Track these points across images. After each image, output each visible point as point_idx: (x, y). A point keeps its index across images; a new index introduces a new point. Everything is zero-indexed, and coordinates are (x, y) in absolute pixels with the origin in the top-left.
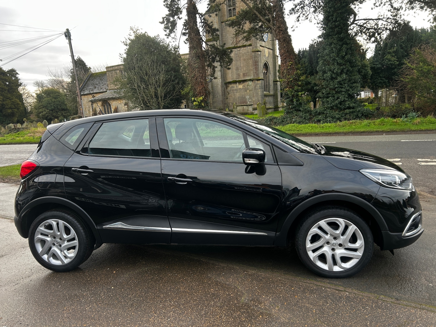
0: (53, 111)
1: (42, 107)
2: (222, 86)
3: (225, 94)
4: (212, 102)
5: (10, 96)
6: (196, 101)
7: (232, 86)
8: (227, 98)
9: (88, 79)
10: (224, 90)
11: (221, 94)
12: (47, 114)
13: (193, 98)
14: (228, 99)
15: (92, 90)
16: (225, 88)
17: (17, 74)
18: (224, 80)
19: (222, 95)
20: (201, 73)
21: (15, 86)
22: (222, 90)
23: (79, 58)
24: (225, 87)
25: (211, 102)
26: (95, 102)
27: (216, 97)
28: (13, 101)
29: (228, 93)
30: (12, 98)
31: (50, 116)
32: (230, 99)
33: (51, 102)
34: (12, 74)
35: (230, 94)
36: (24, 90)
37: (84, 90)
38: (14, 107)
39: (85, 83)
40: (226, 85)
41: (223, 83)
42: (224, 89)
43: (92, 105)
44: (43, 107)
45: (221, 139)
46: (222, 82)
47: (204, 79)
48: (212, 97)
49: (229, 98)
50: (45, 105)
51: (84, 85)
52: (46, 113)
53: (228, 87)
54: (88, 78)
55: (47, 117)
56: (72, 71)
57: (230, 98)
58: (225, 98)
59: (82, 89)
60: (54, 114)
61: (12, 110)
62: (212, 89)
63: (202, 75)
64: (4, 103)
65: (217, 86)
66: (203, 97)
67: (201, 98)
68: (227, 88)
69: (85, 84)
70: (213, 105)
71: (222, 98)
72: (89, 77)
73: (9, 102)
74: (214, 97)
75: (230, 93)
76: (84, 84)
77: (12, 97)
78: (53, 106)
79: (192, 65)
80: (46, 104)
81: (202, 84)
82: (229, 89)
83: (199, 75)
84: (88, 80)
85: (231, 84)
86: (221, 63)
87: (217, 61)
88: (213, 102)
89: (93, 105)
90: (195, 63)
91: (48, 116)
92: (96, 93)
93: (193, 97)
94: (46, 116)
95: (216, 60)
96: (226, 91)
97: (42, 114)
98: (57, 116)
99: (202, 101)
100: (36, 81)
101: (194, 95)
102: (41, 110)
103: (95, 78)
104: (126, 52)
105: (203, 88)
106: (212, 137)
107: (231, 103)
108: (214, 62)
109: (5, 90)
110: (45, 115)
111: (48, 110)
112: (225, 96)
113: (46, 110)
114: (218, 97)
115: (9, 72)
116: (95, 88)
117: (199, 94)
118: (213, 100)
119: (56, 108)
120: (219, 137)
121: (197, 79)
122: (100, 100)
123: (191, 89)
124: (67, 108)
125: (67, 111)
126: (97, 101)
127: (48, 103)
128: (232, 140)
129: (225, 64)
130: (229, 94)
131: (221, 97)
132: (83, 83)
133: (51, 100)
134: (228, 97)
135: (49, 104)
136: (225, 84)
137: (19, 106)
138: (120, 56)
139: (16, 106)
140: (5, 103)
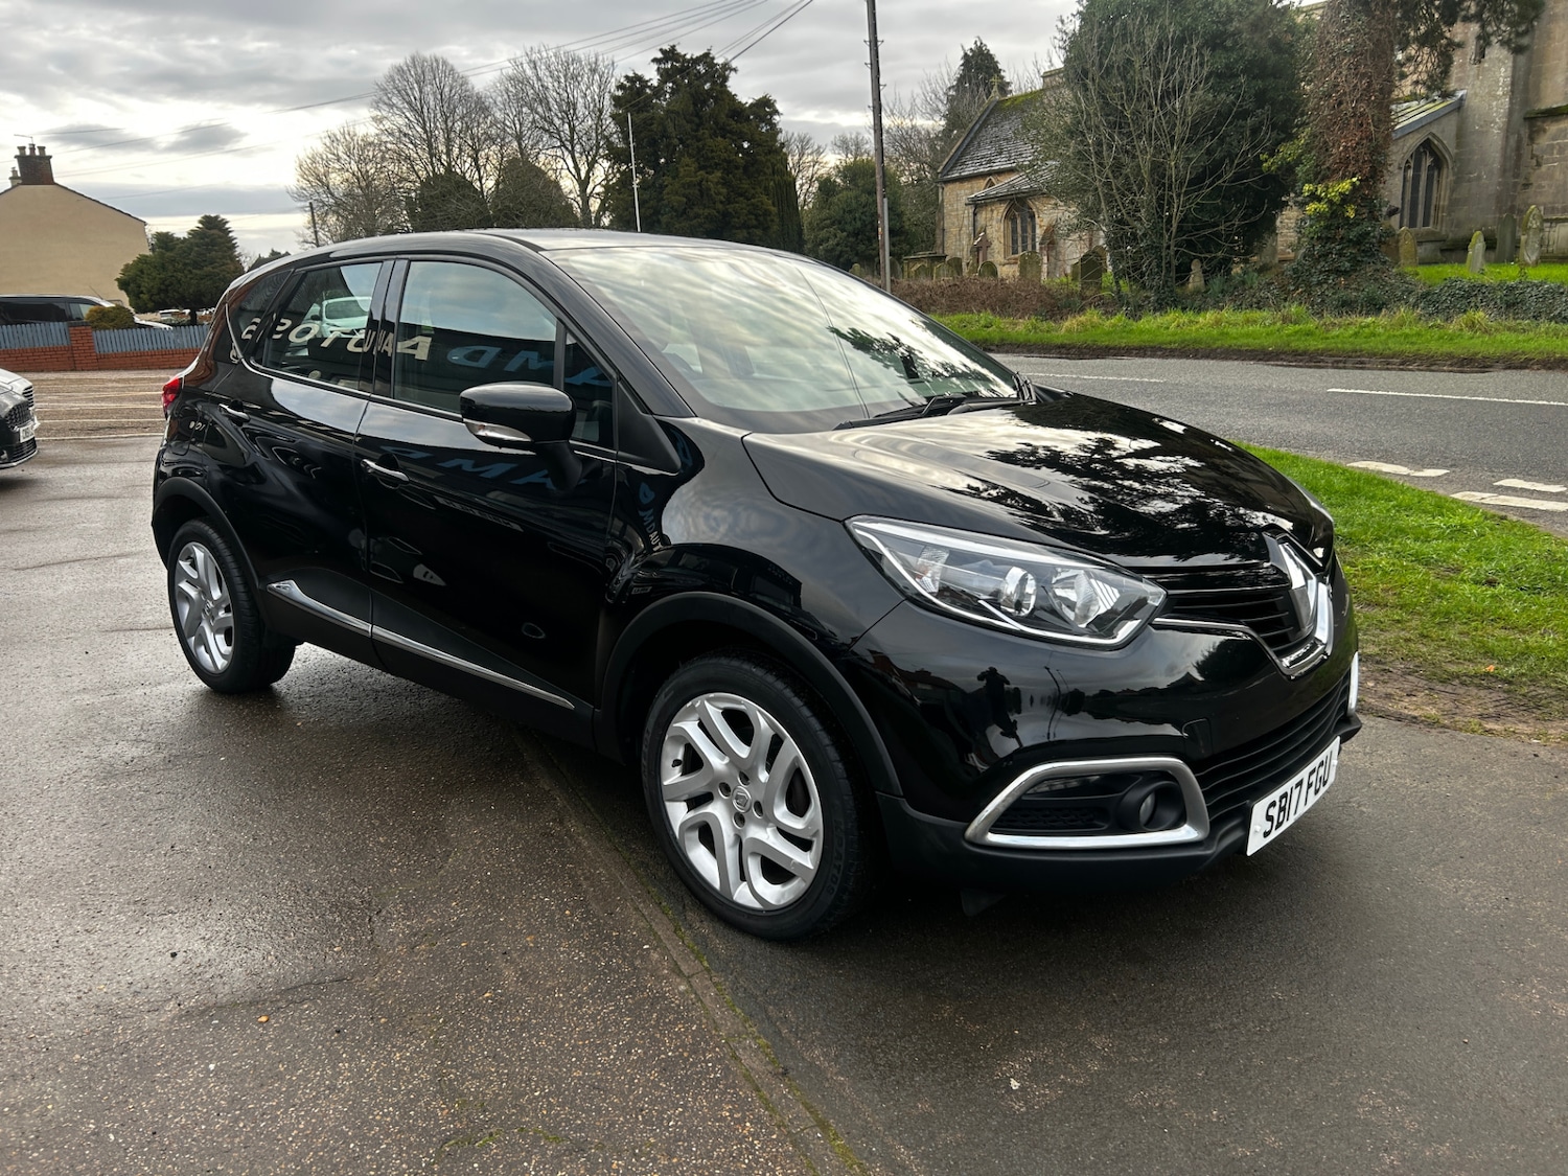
0: (860, 237)
1: (828, 221)
2: (1508, 130)
3: (1517, 165)
4: (1450, 199)
5: (746, 186)
6: (1319, 200)
7: (1561, 130)
8: (1527, 185)
9: (985, 121)
10: (1518, 148)
11: (1497, 166)
12: (839, 248)
13: (1306, 187)
14: (1531, 190)
15: (990, 161)
16: (1526, 140)
17: (776, 112)
18: (1526, 102)
19: (1504, 171)
20: (1364, 75)
21: (766, 154)
22: (1505, 149)
23: (979, 44)
24: (1525, 132)
25: (1444, 203)
26: (986, 205)
27: (1469, 181)
28: (753, 204)
29: (1534, 161)
30: (753, 192)
31: (846, 252)
32: (1540, 186)
33: (854, 205)
34: (762, 114)
35: (1544, 168)
36: (816, 167)
37: (963, 163)
38: (754, 222)
39: (972, 135)
40: (1531, 127)
41: (1518, 117)
42: (1519, 141)
43: (975, 214)
44: (833, 224)
45: (1338, 362)
46: (1511, 112)
47: (1374, 102)
48: (1451, 178)
49: (1535, 185)
50: (837, 217)
51: (967, 142)
52: (838, 245)
53: (1538, 132)
54: (984, 117)
55: (840, 256)
56: (952, 93)
57: (1544, 183)
58: (1515, 184)
59: (958, 160)
60: (861, 247)
61: (749, 233)
62: (1458, 146)
63: (1370, 84)
64: (730, 210)
65: (1485, 129)
66: (1354, 179)
67: (1346, 186)
68: (1532, 139)
69: (971, 141)
70: (1449, 214)
71: (1499, 184)
72: (987, 113)
73: (744, 205)
74: (1458, 181)
75: (1548, 162)
76: (969, 139)
77: (754, 189)
78: (860, 219)
79: (1328, 43)
80: (841, 212)
81: (1361, 125)
82: (1543, 141)
83: (1356, 85)
84: (985, 124)
85: (1557, 121)
86: (1483, 27)
87: (1467, 19)
88: (1454, 204)
89: (978, 216)
90: (1342, 34)
91: (841, 252)
92: (1000, 172)
93: (1309, 182)
94: (837, 253)
95: (1463, 13)
96: (1526, 151)
97: (825, 245)
98: (867, 253)
99: (1345, 199)
100: (840, 134)
101: (1317, 174)
102: (823, 234)
103: (1005, 118)
104: (1081, 9)
105: (1361, 139)
106: (1305, 353)
107: (1544, 204)
108: (1451, 24)
109: (737, 168)
110: (833, 250)
111: (845, 234)
112: (1516, 176)
113: (839, 234)
114: (1479, 178)
115: (754, 109)
116: (1001, 154)
117: (1342, 168)
118: (1453, 191)
119: (869, 227)
120: (1331, 356)
121: (1340, 103)
122: (1001, 199)
123: (1308, 148)
124: (903, 227)
125: (903, 238)
126: (994, 203)
127: (847, 209)
128: (1388, 369)
129: (1503, 27)
130: (1539, 165)
131: (1497, 179)
132: (964, 136)
133: (856, 197)
134: (1532, 180)
135: (850, 212)
136: (1525, 119)
137: (769, 218)
138: (1060, 25)
139: (761, 218)
140: (730, 208)
